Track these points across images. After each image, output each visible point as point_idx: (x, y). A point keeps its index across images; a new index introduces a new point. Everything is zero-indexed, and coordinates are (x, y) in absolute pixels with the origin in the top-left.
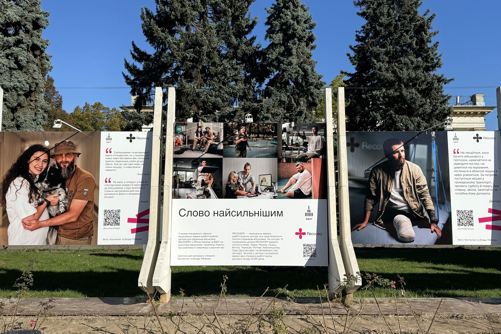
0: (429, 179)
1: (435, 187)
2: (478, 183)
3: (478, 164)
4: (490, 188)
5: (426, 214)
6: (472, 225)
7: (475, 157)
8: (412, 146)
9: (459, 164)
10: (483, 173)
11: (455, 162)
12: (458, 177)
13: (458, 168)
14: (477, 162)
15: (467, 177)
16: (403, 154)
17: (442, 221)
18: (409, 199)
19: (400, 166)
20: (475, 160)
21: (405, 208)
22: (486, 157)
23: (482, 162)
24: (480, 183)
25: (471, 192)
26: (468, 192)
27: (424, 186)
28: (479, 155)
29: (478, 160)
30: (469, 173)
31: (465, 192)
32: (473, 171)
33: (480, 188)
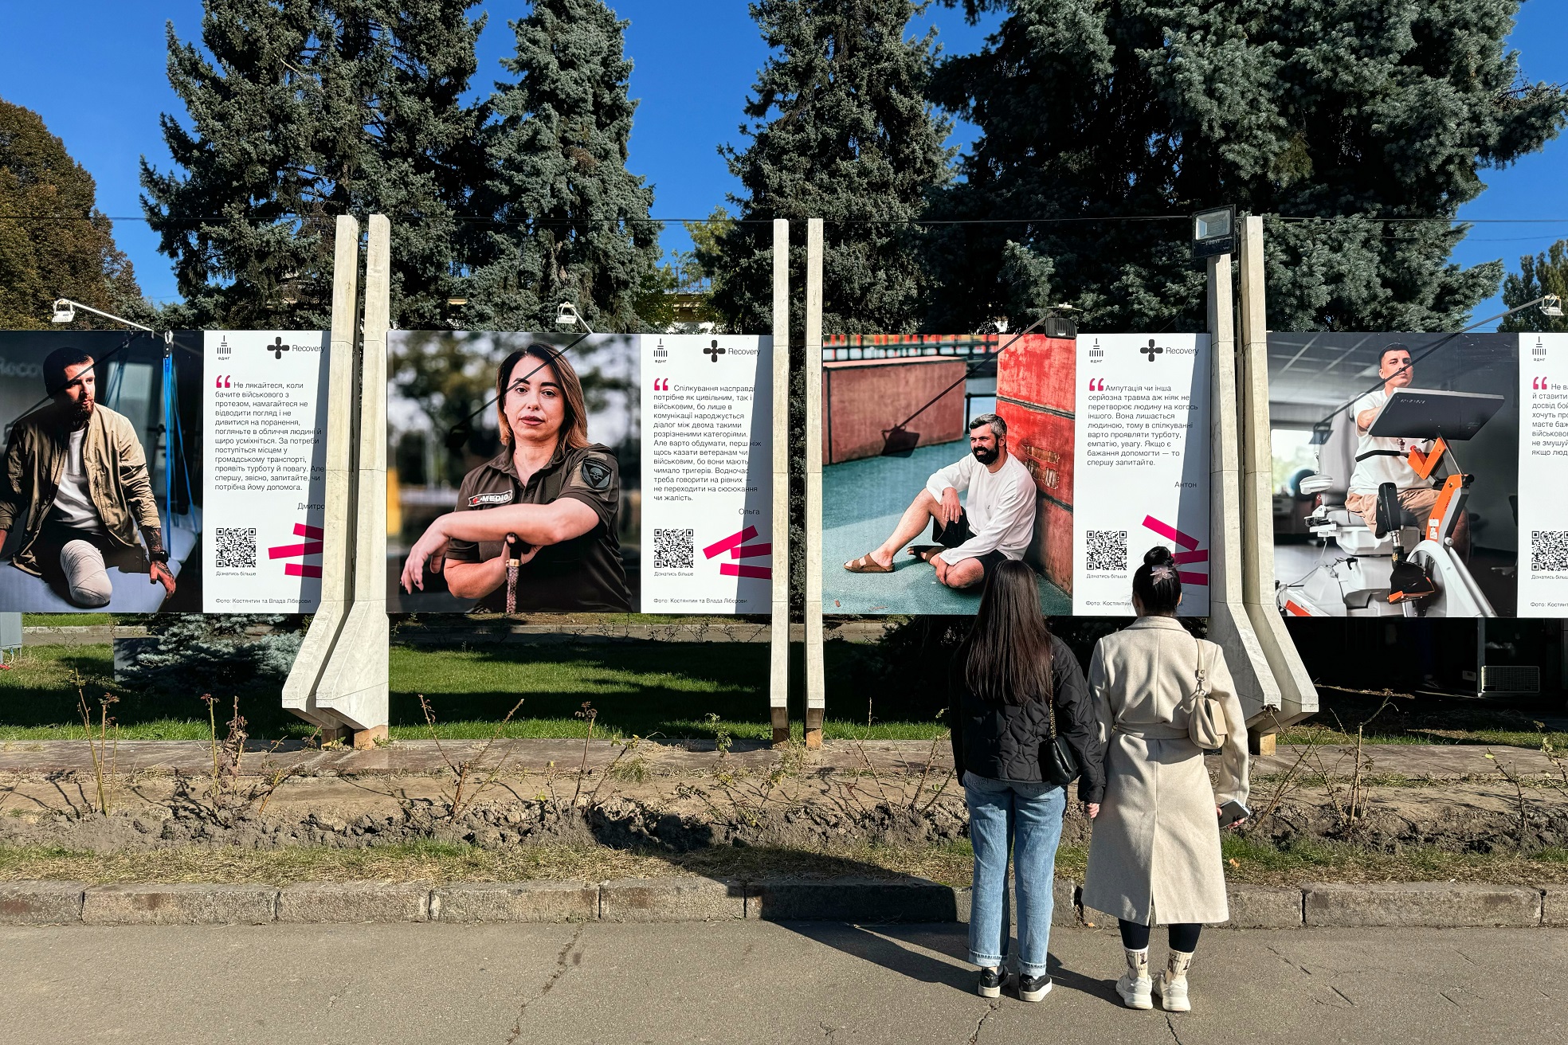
0: (152, 450)
1: (163, 472)
2: (272, 460)
3: (274, 414)
4: (301, 474)
5: (139, 539)
6: (252, 564)
7: (270, 395)
8: (113, 367)
9: (228, 413)
10: (285, 436)
11: (218, 408)
12: (223, 446)
13: (227, 423)
14: (272, 409)
15: (247, 446)
16: (91, 388)
17: (178, 555)
18: (101, 501)
19: (79, 417)
20: (269, 405)
21: (91, 523)
22: (296, 395)
23: (285, 409)
24: (278, 460)
25: (253, 483)
26: (246, 483)
27: (139, 468)
28: (279, 390)
29: (276, 405)
30: (252, 437)
31: (239, 484)
32: (264, 432)
33: (276, 474)
